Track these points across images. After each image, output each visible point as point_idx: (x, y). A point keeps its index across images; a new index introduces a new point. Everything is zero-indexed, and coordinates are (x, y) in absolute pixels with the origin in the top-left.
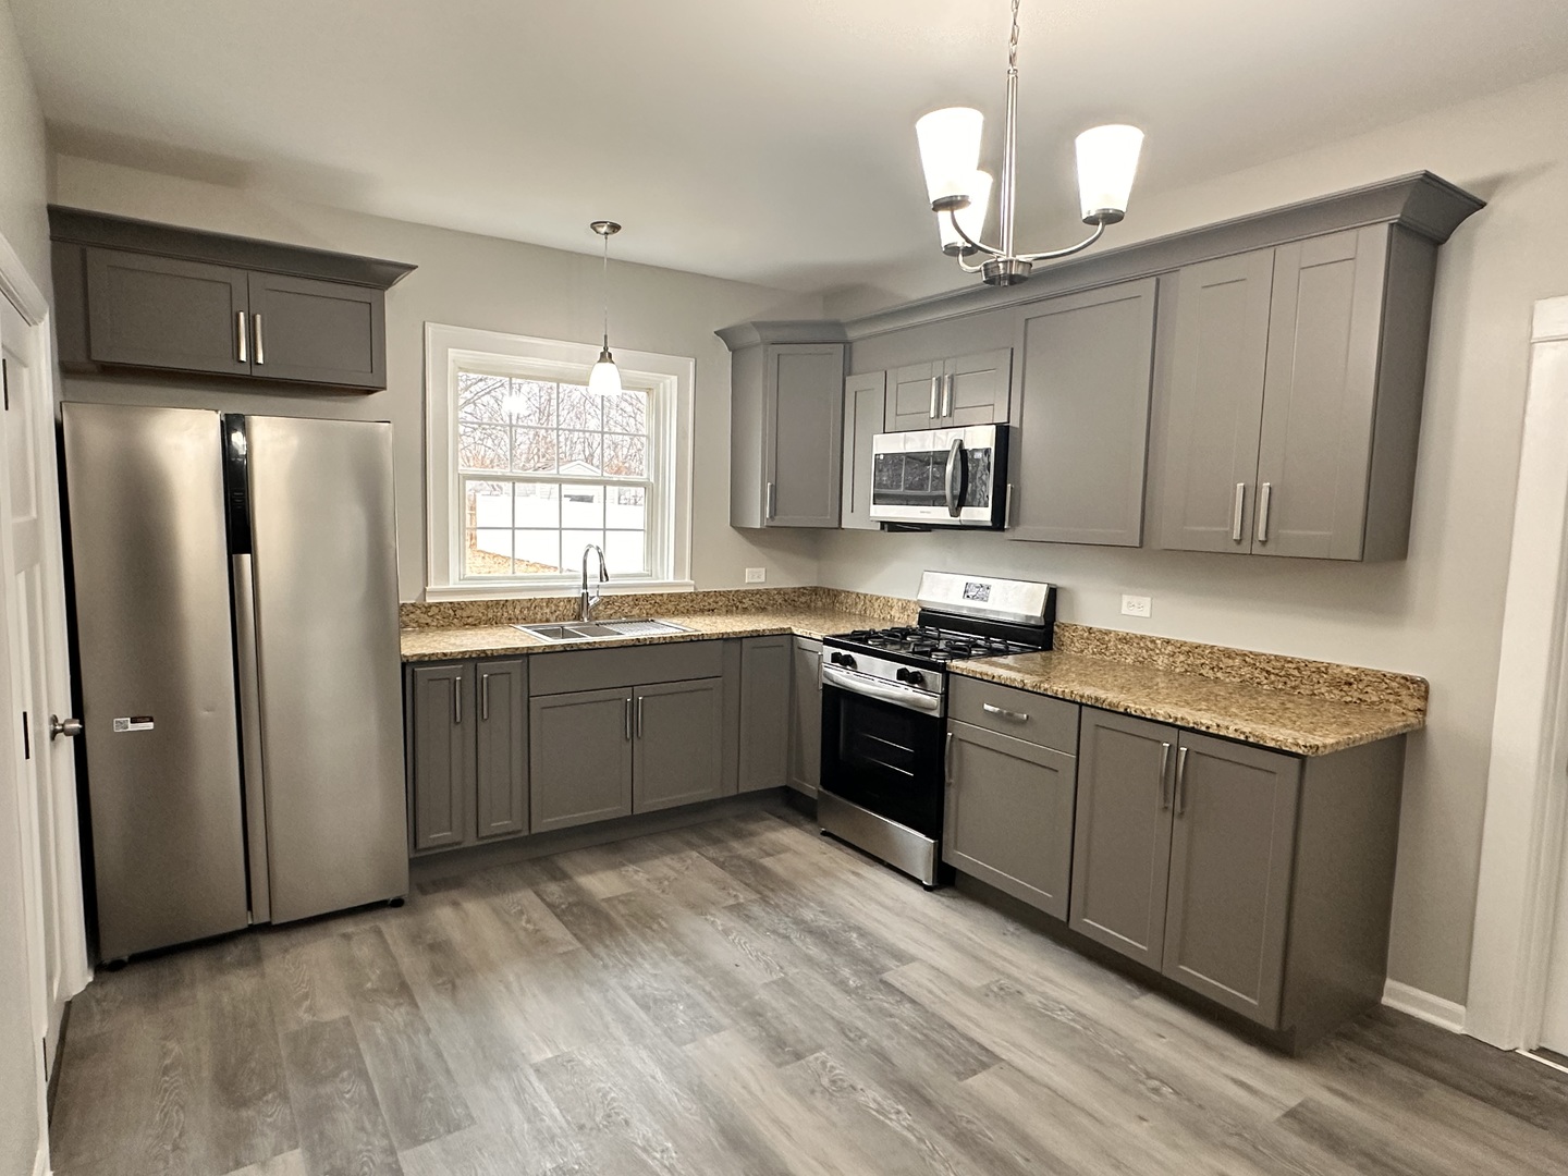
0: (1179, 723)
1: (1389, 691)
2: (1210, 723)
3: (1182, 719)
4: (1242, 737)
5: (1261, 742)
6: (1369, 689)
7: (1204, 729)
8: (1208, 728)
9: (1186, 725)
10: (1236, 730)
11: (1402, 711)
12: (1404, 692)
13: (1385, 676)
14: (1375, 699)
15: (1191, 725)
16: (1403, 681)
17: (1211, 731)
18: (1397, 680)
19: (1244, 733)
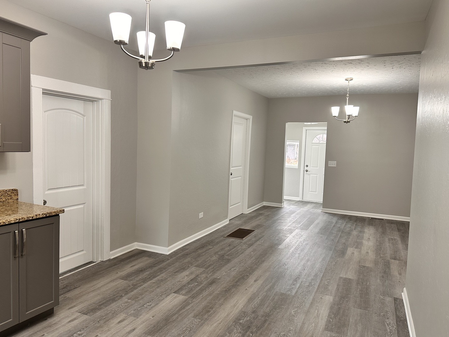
0: (21, 220)
1: (8, 196)
2: (33, 215)
3: (22, 218)
4: (45, 216)
5: (51, 215)
6: (2, 197)
7: (31, 219)
8: (32, 217)
9: (24, 220)
10: (42, 214)
11: (13, 201)
12: (13, 195)
13: (6, 191)
14: (4, 200)
15: (26, 219)
16: (12, 191)
17: (34, 218)
18: (10, 191)
19: (45, 214)
